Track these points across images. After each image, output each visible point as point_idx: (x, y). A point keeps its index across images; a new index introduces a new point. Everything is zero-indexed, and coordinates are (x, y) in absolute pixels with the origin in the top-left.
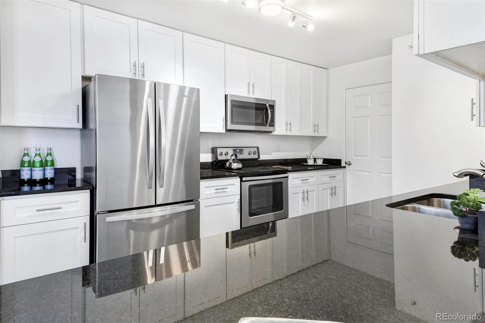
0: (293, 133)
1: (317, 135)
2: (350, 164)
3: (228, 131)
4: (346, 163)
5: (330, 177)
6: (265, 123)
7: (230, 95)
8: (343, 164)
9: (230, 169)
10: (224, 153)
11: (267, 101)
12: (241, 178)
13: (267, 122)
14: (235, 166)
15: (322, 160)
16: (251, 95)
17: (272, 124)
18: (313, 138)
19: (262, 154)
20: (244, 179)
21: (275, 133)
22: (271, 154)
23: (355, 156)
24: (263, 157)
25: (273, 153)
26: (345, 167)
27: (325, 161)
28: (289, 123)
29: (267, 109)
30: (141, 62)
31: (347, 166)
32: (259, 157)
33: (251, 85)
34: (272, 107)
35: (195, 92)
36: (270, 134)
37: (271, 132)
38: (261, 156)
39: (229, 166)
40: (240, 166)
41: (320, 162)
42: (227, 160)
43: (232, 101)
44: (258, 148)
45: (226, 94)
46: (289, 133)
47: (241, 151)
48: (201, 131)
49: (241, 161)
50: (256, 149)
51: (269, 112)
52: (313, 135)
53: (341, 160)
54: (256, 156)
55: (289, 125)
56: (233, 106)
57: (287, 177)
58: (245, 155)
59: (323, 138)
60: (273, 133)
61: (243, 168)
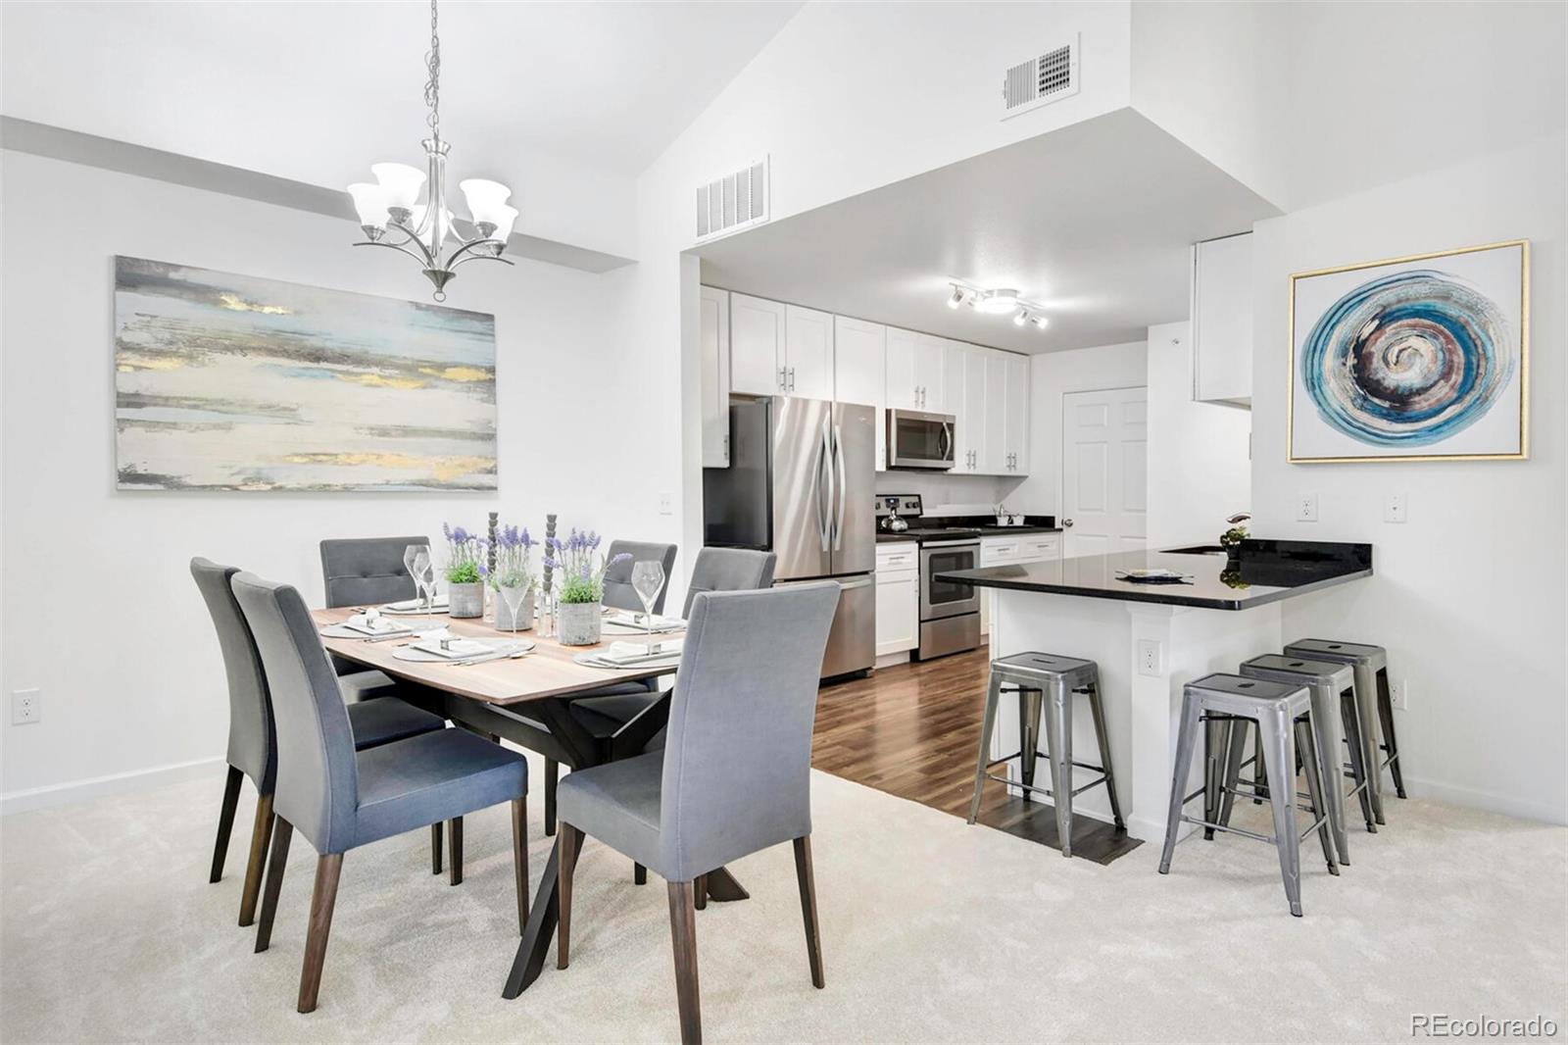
0: (978, 471)
1: (1013, 473)
2: (1069, 525)
3: (890, 468)
4: (1062, 523)
5: (1039, 546)
6: (940, 454)
7: (897, 411)
8: (1058, 525)
11: (944, 416)
12: (920, 543)
13: (943, 454)
14: (898, 525)
15: (1023, 518)
16: (921, 409)
17: (951, 458)
18: (1001, 479)
19: (927, 508)
20: (925, 544)
21: (953, 471)
22: (935, 507)
23: (1080, 509)
24: (927, 513)
25: (938, 506)
26: (1061, 530)
27: (1028, 520)
28: (972, 453)
29: (943, 429)
30: (790, 367)
31: (1065, 527)
32: (922, 514)
33: (920, 391)
34: (951, 426)
36: (945, 472)
37: (946, 469)
38: (924, 511)
39: (888, 525)
40: (904, 525)
41: (1019, 522)
43: (898, 420)
44: (919, 496)
45: (889, 408)
46: (971, 471)
47: (896, 501)
49: (903, 517)
50: (916, 499)
51: (948, 435)
52: (1006, 473)
53: (1053, 518)
54: (916, 511)
55: (972, 455)
56: (899, 428)
57: (978, 544)
58: (904, 509)
59: (1020, 479)
60: (949, 471)
61: (909, 528)
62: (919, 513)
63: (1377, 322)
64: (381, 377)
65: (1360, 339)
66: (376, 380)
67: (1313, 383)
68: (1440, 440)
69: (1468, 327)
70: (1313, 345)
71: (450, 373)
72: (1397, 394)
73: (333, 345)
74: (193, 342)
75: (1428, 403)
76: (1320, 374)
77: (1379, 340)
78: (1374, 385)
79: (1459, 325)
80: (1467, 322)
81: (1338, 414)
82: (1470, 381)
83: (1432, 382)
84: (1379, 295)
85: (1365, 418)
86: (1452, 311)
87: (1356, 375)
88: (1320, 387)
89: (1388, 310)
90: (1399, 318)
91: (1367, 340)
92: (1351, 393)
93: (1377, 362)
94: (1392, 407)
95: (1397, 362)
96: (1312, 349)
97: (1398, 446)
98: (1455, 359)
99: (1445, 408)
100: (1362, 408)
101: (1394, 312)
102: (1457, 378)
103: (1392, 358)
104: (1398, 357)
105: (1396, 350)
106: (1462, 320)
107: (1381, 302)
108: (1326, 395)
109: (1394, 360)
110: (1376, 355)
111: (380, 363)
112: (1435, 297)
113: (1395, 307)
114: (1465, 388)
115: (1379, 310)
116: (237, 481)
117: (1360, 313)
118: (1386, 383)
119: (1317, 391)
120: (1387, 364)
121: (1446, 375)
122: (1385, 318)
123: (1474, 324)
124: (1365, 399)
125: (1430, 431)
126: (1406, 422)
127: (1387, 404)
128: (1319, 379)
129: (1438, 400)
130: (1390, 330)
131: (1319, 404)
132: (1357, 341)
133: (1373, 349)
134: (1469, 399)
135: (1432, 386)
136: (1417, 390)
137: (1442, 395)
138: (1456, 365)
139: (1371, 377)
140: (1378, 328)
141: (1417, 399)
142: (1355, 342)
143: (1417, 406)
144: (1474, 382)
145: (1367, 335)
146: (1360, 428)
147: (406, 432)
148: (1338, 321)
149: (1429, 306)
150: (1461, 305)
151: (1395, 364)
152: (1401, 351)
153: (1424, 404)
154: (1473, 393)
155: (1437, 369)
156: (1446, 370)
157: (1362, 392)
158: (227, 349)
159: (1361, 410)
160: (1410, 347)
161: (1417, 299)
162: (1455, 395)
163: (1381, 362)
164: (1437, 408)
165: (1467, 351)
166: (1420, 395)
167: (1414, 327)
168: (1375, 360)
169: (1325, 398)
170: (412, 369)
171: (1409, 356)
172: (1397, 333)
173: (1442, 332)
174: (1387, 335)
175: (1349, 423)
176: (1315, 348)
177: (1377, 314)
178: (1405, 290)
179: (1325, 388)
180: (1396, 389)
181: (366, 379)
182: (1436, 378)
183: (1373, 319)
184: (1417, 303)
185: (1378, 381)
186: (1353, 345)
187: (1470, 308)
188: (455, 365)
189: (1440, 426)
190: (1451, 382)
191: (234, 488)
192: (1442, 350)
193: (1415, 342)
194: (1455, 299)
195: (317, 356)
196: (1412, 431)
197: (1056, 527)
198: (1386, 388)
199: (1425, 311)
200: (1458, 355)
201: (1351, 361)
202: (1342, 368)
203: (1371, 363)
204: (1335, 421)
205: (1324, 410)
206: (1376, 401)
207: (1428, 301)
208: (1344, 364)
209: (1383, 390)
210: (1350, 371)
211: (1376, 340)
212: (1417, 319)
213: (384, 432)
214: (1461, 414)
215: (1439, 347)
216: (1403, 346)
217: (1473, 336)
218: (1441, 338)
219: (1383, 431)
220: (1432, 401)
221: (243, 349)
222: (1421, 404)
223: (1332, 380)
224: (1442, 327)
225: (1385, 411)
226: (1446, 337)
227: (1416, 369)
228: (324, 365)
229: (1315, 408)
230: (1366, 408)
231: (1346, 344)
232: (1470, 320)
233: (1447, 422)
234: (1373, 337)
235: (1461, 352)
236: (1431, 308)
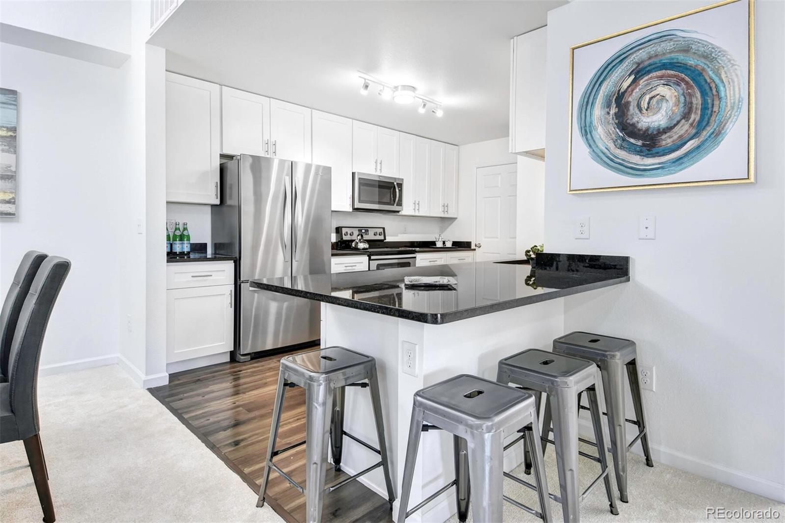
0: (422, 213)
1: (446, 215)
2: (480, 247)
3: (355, 209)
4: (476, 246)
5: (459, 259)
6: (392, 202)
7: (358, 173)
8: (473, 247)
9: (356, 249)
10: (349, 233)
11: (395, 179)
12: (369, 256)
13: (394, 202)
14: (361, 246)
15: (452, 242)
16: (378, 173)
17: (400, 204)
18: (443, 219)
20: (372, 257)
21: (403, 213)
22: (397, 236)
23: (485, 237)
24: (389, 239)
25: (399, 235)
26: (475, 250)
27: (455, 243)
28: (417, 202)
29: (395, 187)
30: (273, 140)
31: (477, 248)
32: (385, 239)
33: (379, 162)
34: (400, 185)
35: (328, 170)
36: (398, 214)
37: (398, 212)
38: (387, 237)
39: (355, 246)
40: (366, 246)
41: (449, 244)
42: (353, 241)
43: (359, 179)
44: (384, 229)
45: (354, 171)
46: (417, 214)
47: (367, 231)
48: (333, 209)
49: (368, 241)
50: (381, 230)
51: (397, 190)
52: (442, 215)
53: (470, 242)
54: (382, 238)
55: (417, 204)
56: (360, 184)
57: (415, 257)
58: (370, 236)
59: (453, 219)
60: (400, 213)
61: (370, 248)
62: (383, 238)
63: (633, 77)
65: (621, 92)
67: (586, 131)
68: (681, 170)
69: (704, 74)
70: (586, 100)
72: (649, 135)
75: (671, 140)
76: (591, 123)
77: (635, 91)
78: (630, 128)
79: (697, 72)
80: (703, 69)
81: (604, 154)
82: (706, 119)
83: (675, 122)
84: (635, 55)
85: (622, 154)
86: (692, 62)
87: (617, 121)
88: (590, 133)
89: (641, 66)
90: (649, 72)
91: (625, 91)
92: (613, 136)
93: (633, 109)
94: (644, 145)
95: (648, 108)
96: (585, 103)
97: (648, 176)
98: (694, 101)
99: (685, 143)
100: (621, 147)
101: (646, 67)
102: (695, 117)
103: (644, 105)
104: (649, 103)
105: (647, 97)
106: (699, 68)
107: (636, 60)
108: (594, 138)
109: (646, 106)
110: (632, 104)
112: (677, 52)
113: (646, 63)
114: (701, 126)
115: (634, 67)
117: (620, 70)
118: (639, 126)
119: (589, 136)
120: (640, 110)
121: (686, 116)
122: (639, 72)
123: (709, 70)
124: (624, 140)
125: (674, 162)
126: (654, 157)
127: (640, 143)
128: (590, 126)
129: (681, 137)
130: (642, 82)
131: (590, 146)
132: (618, 94)
133: (630, 99)
134: (705, 134)
135: (675, 125)
136: (664, 129)
137: (682, 132)
138: (695, 106)
139: (628, 121)
140: (634, 81)
141: (663, 137)
142: (616, 95)
143: (664, 143)
144: (709, 119)
145: (625, 87)
146: (619, 164)
148: (604, 80)
149: (673, 59)
150: (698, 55)
151: (647, 110)
152: (651, 98)
153: (669, 141)
154: (708, 128)
155: (679, 111)
156: (686, 111)
157: (621, 134)
159: (621, 149)
160: (658, 95)
161: (664, 54)
162: (694, 131)
163: (636, 108)
164: (680, 143)
165: (704, 94)
166: (666, 133)
167: (661, 77)
168: (631, 108)
169: (594, 141)
171: (658, 102)
172: (648, 84)
173: (683, 80)
174: (640, 86)
175: (612, 160)
176: (587, 103)
177: (632, 71)
178: (654, 49)
179: (594, 133)
180: (648, 129)
182: (678, 118)
183: (630, 75)
184: (663, 58)
185: (633, 125)
186: (615, 97)
187: (706, 57)
189: (682, 158)
190: (691, 121)
192: (683, 94)
193: (663, 90)
194: (694, 51)
196: (659, 164)
197: (472, 248)
198: (639, 130)
199: (671, 64)
200: (696, 97)
201: (613, 110)
202: (607, 116)
203: (628, 110)
204: (601, 159)
205: (593, 150)
206: (632, 140)
207: (673, 55)
208: (608, 113)
209: (637, 132)
210: (613, 118)
211: (632, 91)
212: (664, 71)
214: (698, 147)
215: (681, 92)
216: (653, 94)
217: (708, 81)
218: (683, 84)
219: (637, 165)
220: (675, 137)
222: (667, 141)
223: (600, 126)
224: (683, 76)
225: (638, 149)
226: (687, 83)
227: (663, 112)
229: (587, 150)
230: (624, 148)
231: (610, 97)
232: (706, 67)
233: (686, 155)
234: (630, 89)
235: (698, 95)
236: (675, 61)
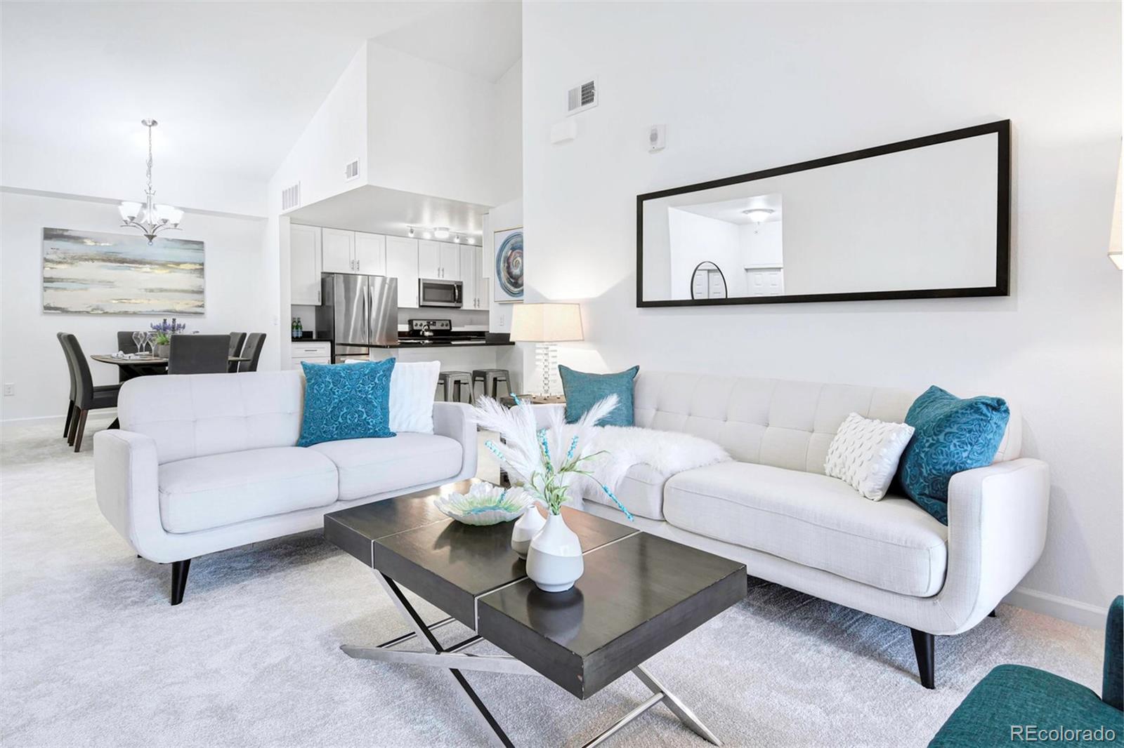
0: (481, 309)
3: (420, 306)
6: (453, 300)
7: (423, 280)
9: (423, 335)
10: (419, 324)
11: (455, 282)
13: (455, 299)
14: (427, 334)
16: (441, 278)
17: (460, 301)
19: (454, 327)
21: (464, 308)
24: (454, 329)
25: (465, 326)
28: (477, 299)
29: (455, 289)
30: (357, 260)
32: (451, 329)
33: (441, 269)
34: (460, 287)
35: (394, 281)
37: (460, 307)
40: (431, 334)
42: (421, 330)
43: (425, 283)
44: (450, 321)
45: (420, 278)
46: (477, 308)
47: (434, 324)
48: (399, 306)
49: (433, 331)
50: (448, 322)
51: (457, 291)
54: (448, 328)
55: (477, 301)
56: (424, 288)
58: (438, 327)
60: (461, 308)
61: (434, 336)
64: (150, 268)
66: (148, 270)
70: (498, 257)
71: (182, 266)
73: (129, 257)
74: (73, 258)
76: (500, 269)
78: (511, 274)
81: (504, 285)
85: (509, 286)
87: (507, 269)
91: (509, 257)
92: (506, 276)
97: (515, 297)
103: (514, 264)
108: (501, 276)
110: (511, 263)
111: (150, 263)
115: (511, 246)
116: (89, 310)
117: (507, 247)
122: (513, 249)
126: (516, 288)
127: (513, 281)
128: (500, 271)
139: (510, 271)
140: (511, 253)
141: (519, 279)
146: (508, 290)
147: (161, 290)
148: (503, 250)
151: (515, 266)
158: (86, 260)
159: (508, 283)
168: (511, 265)
169: (501, 278)
170: (164, 265)
175: (506, 288)
176: (499, 259)
179: (501, 274)
180: (516, 276)
181: (144, 270)
183: (510, 249)
188: (185, 263)
191: (88, 312)
195: (123, 261)
201: (506, 264)
202: (504, 267)
205: (501, 283)
206: (511, 279)
213: (152, 291)
219: (512, 291)
221: (92, 260)
225: (513, 284)
228: (126, 265)
229: (498, 282)
231: (505, 258)
